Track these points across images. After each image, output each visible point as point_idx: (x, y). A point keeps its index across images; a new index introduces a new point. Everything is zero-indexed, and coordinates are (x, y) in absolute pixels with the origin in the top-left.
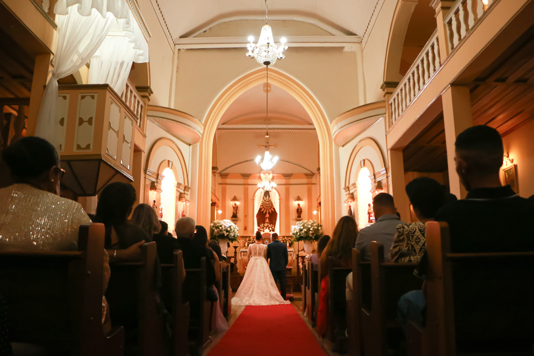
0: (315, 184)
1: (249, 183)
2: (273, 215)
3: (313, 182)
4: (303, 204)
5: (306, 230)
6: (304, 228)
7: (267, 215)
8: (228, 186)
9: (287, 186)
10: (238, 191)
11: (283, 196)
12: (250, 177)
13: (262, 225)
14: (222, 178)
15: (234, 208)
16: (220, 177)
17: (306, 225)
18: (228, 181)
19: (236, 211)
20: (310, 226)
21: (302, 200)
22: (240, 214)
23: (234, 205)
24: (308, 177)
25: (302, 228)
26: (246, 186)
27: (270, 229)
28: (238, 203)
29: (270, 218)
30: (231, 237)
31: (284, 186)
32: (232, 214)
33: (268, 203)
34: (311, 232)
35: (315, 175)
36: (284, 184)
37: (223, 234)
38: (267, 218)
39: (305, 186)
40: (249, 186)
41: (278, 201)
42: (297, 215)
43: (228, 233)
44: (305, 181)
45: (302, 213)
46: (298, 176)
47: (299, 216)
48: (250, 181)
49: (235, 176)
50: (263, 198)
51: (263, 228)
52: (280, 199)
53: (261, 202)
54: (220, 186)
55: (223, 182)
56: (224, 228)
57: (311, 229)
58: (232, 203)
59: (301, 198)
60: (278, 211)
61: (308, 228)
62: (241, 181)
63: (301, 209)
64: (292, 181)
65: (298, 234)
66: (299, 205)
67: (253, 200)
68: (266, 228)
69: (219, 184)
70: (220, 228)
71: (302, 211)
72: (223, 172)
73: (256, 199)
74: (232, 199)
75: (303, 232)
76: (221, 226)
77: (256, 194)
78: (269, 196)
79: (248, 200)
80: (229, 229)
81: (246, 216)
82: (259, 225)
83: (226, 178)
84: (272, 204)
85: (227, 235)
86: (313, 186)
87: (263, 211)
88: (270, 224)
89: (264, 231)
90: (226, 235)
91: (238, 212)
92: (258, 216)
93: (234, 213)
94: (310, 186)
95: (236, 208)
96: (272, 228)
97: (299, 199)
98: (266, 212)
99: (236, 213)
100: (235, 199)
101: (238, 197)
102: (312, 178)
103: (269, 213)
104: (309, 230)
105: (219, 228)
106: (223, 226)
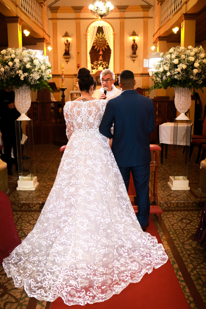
0: (152, 18)
1: (81, 17)
2: (107, 52)
3: (150, 16)
4: (138, 39)
5: (184, 67)
6: (180, 62)
7: (101, 53)
8: (58, 21)
9: (122, 20)
10: (70, 26)
11: (118, 31)
12: (82, 11)
13: (95, 63)
14: (52, 12)
15: (66, 45)
16: (50, 12)
17: (183, 56)
18: (59, 15)
19: (68, 48)
20: (192, 59)
21: (137, 35)
22: (73, 52)
23: (66, 42)
24: (145, 9)
25: (176, 61)
26: (78, 21)
27: (104, 66)
28: (70, 39)
29: (103, 56)
30: (33, 83)
31: (118, 20)
32: (64, 52)
33: (101, 40)
34: (195, 71)
35: (152, 7)
36: (119, 18)
37: (18, 77)
38: (100, 55)
39: (141, 20)
40: (82, 21)
41: (112, 36)
42: (132, 52)
43: (26, 74)
44: (141, 14)
45: (138, 49)
46: (134, 8)
47: (134, 53)
48: (83, 15)
49: (66, 10)
50: (96, 35)
51: (97, 65)
52: (114, 35)
53: (94, 39)
54: (51, 21)
55: (54, 17)
56: (18, 65)
57: (196, 65)
58: (64, 40)
59: (137, 34)
60: (112, 48)
61: (188, 61)
62: (73, 15)
63: (136, 45)
64: (127, 14)
65: (168, 74)
66: (134, 41)
67: (86, 35)
68: (100, 66)
69: (49, 19)
70: (10, 63)
71: (137, 47)
72: (53, 6)
73: (88, 34)
74: (64, 35)
75: (179, 70)
76: (12, 60)
77: (89, 29)
78: (103, 33)
79: (80, 37)
80: (28, 66)
81: (78, 53)
82: (92, 63)
83: (57, 12)
84: (105, 41)
85: (25, 78)
86: (150, 19)
87: (96, 49)
88: (104, 62)
89: (97, 69)
90: (22, 78)
91: (70, 49)
92: (91, 53)
93: (66, 50)
94: (146, 19)
95: (68, 45)
96: (105, 65)
97: (134, 34)
98: (99, 50)
99: (69, 50)
100: (66, 35)
101: (70, 33)
102: (148, 11)
103: (102, 50)
104: (191, 65)
105: (7, 64)
106: (17, 61)
